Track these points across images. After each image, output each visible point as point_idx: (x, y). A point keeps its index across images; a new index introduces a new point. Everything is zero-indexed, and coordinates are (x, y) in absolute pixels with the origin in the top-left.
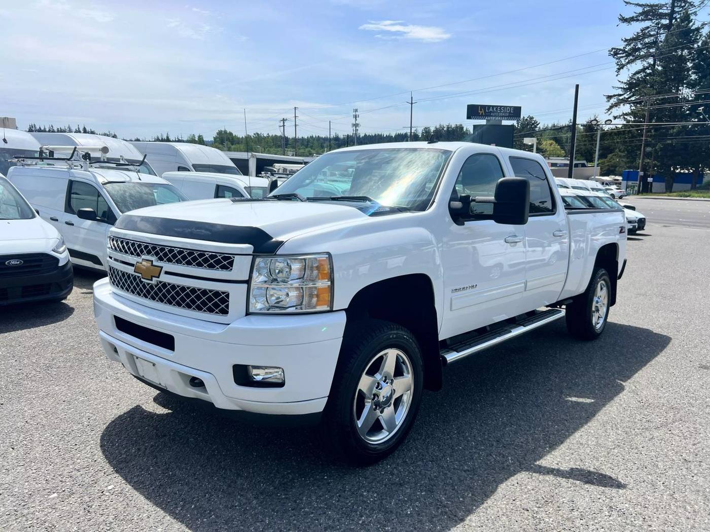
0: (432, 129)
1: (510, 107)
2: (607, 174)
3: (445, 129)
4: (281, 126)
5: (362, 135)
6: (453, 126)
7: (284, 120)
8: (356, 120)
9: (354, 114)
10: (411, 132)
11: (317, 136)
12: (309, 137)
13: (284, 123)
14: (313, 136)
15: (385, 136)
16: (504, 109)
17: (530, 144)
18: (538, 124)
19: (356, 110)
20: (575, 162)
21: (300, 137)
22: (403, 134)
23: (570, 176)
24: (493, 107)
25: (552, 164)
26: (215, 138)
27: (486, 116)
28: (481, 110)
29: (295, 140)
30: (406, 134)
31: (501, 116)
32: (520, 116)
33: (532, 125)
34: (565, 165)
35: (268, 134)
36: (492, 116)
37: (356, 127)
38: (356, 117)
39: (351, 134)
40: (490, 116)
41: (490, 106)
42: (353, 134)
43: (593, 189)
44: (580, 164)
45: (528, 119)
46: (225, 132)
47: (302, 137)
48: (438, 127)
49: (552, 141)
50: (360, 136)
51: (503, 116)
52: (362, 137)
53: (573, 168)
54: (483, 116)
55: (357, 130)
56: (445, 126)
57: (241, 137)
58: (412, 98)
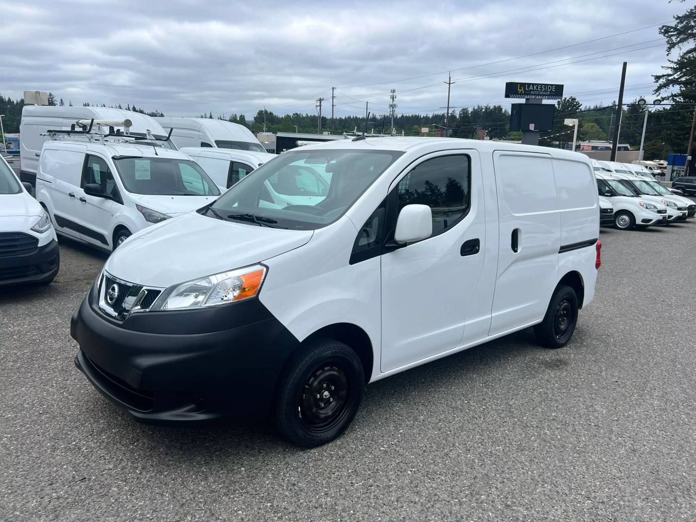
0: (470, 110)
1: (552, 85)
2: (651, 159)
3: (483, 110)
4: (317, 106)
5: (399, 116)
6: (492, 108)
7: (320, 100)
8: (393, 101)
9: (392, 94)
10: (448, 113)
11: (355, 117)
12: (347, 117)
13: (320, 103)
14: (350, 117)
15: (422, 117)
16: (545, 87)
17: (571, 125)
18: (580, 106)
19: (394, 91)
20: (618, 145)
21: (338, 118)
22: (440, 115)
23: (613, 159)
24: (533, 84)
25: (592, 147)
26: (255, 118)
27: (525, 94)
28: (520, 88)
29: (333, 120)
30: (443, 115)
31: (541, 95)
32: (562, 95)
33: (573, 107)
34: (607, 148)
35: (307, 115)
36: (532, 95)
37: (393, 108)
38: (393, 98)
39: (387, 114)
40: (530, 94)
41: (530, 84)
42: (390, 115)
43: (637, 173)
44: (622, 147)
45: (570, 100)
46: (266, 112)
47: (340, 118)
48: (476, 108)
49: (594, 124)
50: (397, 117)
51: (544, 95)
52: (399, 118)
53: (616, 152)
54: (523, 94)
55: (393, 111)
56: (483, 107)
57: (281, 117)
58: (450, 78)
